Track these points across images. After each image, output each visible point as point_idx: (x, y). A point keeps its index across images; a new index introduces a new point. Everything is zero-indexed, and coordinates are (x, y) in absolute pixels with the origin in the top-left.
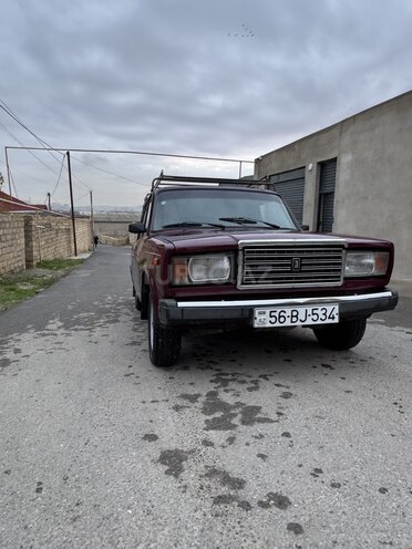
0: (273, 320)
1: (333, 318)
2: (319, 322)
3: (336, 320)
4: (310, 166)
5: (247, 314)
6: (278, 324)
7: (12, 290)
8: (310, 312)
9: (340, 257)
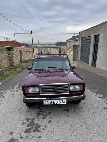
0: (49, 103)
1: (65, 103)
2: (61, 104)
3: (66, 103)
4: (92, 36)
5: (42, 101)
6: (50, 104)
7: (15, 71)
8: (58, 101)
9: (67, 88)
